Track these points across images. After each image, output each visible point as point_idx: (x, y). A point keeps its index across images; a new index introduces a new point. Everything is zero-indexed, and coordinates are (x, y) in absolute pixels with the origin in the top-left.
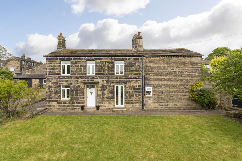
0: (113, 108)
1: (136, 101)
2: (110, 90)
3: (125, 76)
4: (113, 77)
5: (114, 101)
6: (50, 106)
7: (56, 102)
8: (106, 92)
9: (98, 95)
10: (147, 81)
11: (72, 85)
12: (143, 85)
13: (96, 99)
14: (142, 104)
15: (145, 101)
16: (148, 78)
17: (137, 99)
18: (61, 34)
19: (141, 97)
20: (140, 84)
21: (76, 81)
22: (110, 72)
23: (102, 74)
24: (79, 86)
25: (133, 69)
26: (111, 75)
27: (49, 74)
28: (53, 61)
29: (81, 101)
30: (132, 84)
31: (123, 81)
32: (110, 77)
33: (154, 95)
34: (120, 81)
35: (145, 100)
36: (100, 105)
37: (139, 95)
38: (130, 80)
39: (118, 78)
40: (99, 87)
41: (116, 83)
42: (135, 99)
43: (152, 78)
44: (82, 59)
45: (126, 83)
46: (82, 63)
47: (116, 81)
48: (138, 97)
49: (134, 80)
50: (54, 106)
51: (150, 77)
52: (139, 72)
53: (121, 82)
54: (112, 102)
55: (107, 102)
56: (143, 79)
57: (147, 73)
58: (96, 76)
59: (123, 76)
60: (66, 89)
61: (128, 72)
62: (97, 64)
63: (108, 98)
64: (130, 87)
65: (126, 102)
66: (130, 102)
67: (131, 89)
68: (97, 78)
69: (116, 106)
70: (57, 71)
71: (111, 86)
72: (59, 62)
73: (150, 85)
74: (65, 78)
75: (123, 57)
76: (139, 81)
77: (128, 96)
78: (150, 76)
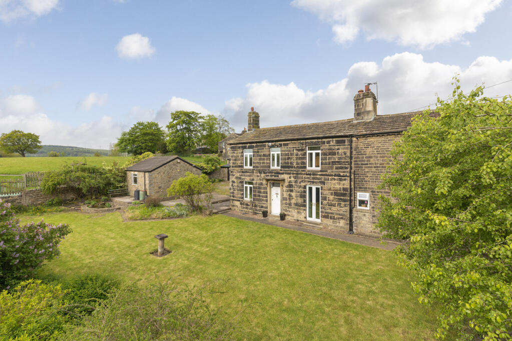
0: (303, 221)
1: (340, 215)
2: (299, 192)
3: (321, 171)
4: (303, 173)
5: (305, 210)
6: (234, 206)
7: (239, 202)
8: (293, 194)
9: (283, 199)
10: (359, 181)
11: (254, 182)
12: (351, 189)
13: (282, 204)
14: (349, 222)
15: (356, 217)
16: (360, 177)
17: (341, 212)
18: (253, 109)
19: (348, 208)
20: (347, 187)
21: (258, 176)
22: (299, 164)
23: (288, 167)
24: (262, 184)
25: (334, 159)
26: (300, 169)
27: (233, 167)
28: (236, 150)
29: (264, 204)
30: (333, 186)
31: (318, 179)
32: (299, 172)
33: (373, 208)
34: (313, 178)
35: (355, 214)
36: (286, 213)
37: (345, 206)
38: (330, 177)
39: (310, 175)
40: (284, 186)
41: (308, 181)
42: (338, 212)
43: (369, 175)
44: (265, 146)
45: (323, 183)
46: (265, 151)
47: (308, 178)
48: (344, 209)
49: (336, 178)
50: (237, 206)
51: (364, 174)
52: (345, 165)
53: (315, 181)
54: (302, 211)
55: (296, 211)
56: (352, 177)
57: (360, 167)
58: (281, 170)
59: (318, 172)
60: (249, 186)
61: (326, 164)
62: (283, 153)
63: (296, 204)
64: (330, 189)
65: (323, 214)
66: (330, 215)
67: (332, 194)
68: (283, 174)
69: (309, 219)
70: (240, 162)
71: (300, 187)
72: (242, 151)
73: (365, 190)
74: (246, 172)
75: (319, 140)
76: (345, 180)
77: (326, 205)
78: (365, 172)
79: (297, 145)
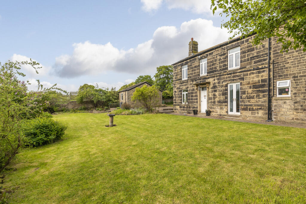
0: (225, 115)
1: (258, 105)
2: (221, 91)
3: (240, 69)
4: (225, 74)
5: (227, 105)
6: (175, 109)
7: (179, 106)
8: (217, 93)
9: (209, 99)
10: (278, 70)
11: (189, 89)
12: (270, 79)
13: (208, 103)
14: (267, 112)
15: (275, 106)
16: (280, 65)
17: (260, 103)
18: (192, 39)
19: (266, 99)
20: (265, 78)
21: (191, 84)
22: (221, 67)
23: (213, 72)
24: (193, 90)
25: (253, 54)
26: (222, 71)
27: (175, 81)
28: (176, 68)
29: (195, 105)
30: (251, 80)
31: (238, 76)
32: (222, 74)
33: (295, 94)
34: (234, 77)
35: (274, 103)
36: (211, 110)
37: (264, 96)
38: (249, 73)
39: (231, 74)
40: (210, 88)
41: (229, 80)
42: (257, 104)
43: (290, 61)
44: (195, 59)
45: (243, 79)
46: (196, 64)
47: (229, 77)
48: (262, 100)
49: (254, 71)
50: (178, 110)
51: (285, 61)
52: (264, 57)
53: (235, 78)
54: (224, 107)
55: (219, 107)
56: (271, 67)
57: (280, 56)
58: (207, 76)
59: (238, 70)
60: (185, 93)
61: (245, 61)
62: (209, 61)
63: (219, 102)
64: (249, 84)
65: (243, 107)
66: (249, 107)
67: (250, 88)
68: (209, 78)
69: (230, 113)
70: (179, 76)
71: (222, 86)
72: (180, 68)
73: (286, 77)
74: (183, 83)
75: (238, 42)
76: (264, 71)
77: (245, 98)
78: (285, 59)
79: (220, 51)
